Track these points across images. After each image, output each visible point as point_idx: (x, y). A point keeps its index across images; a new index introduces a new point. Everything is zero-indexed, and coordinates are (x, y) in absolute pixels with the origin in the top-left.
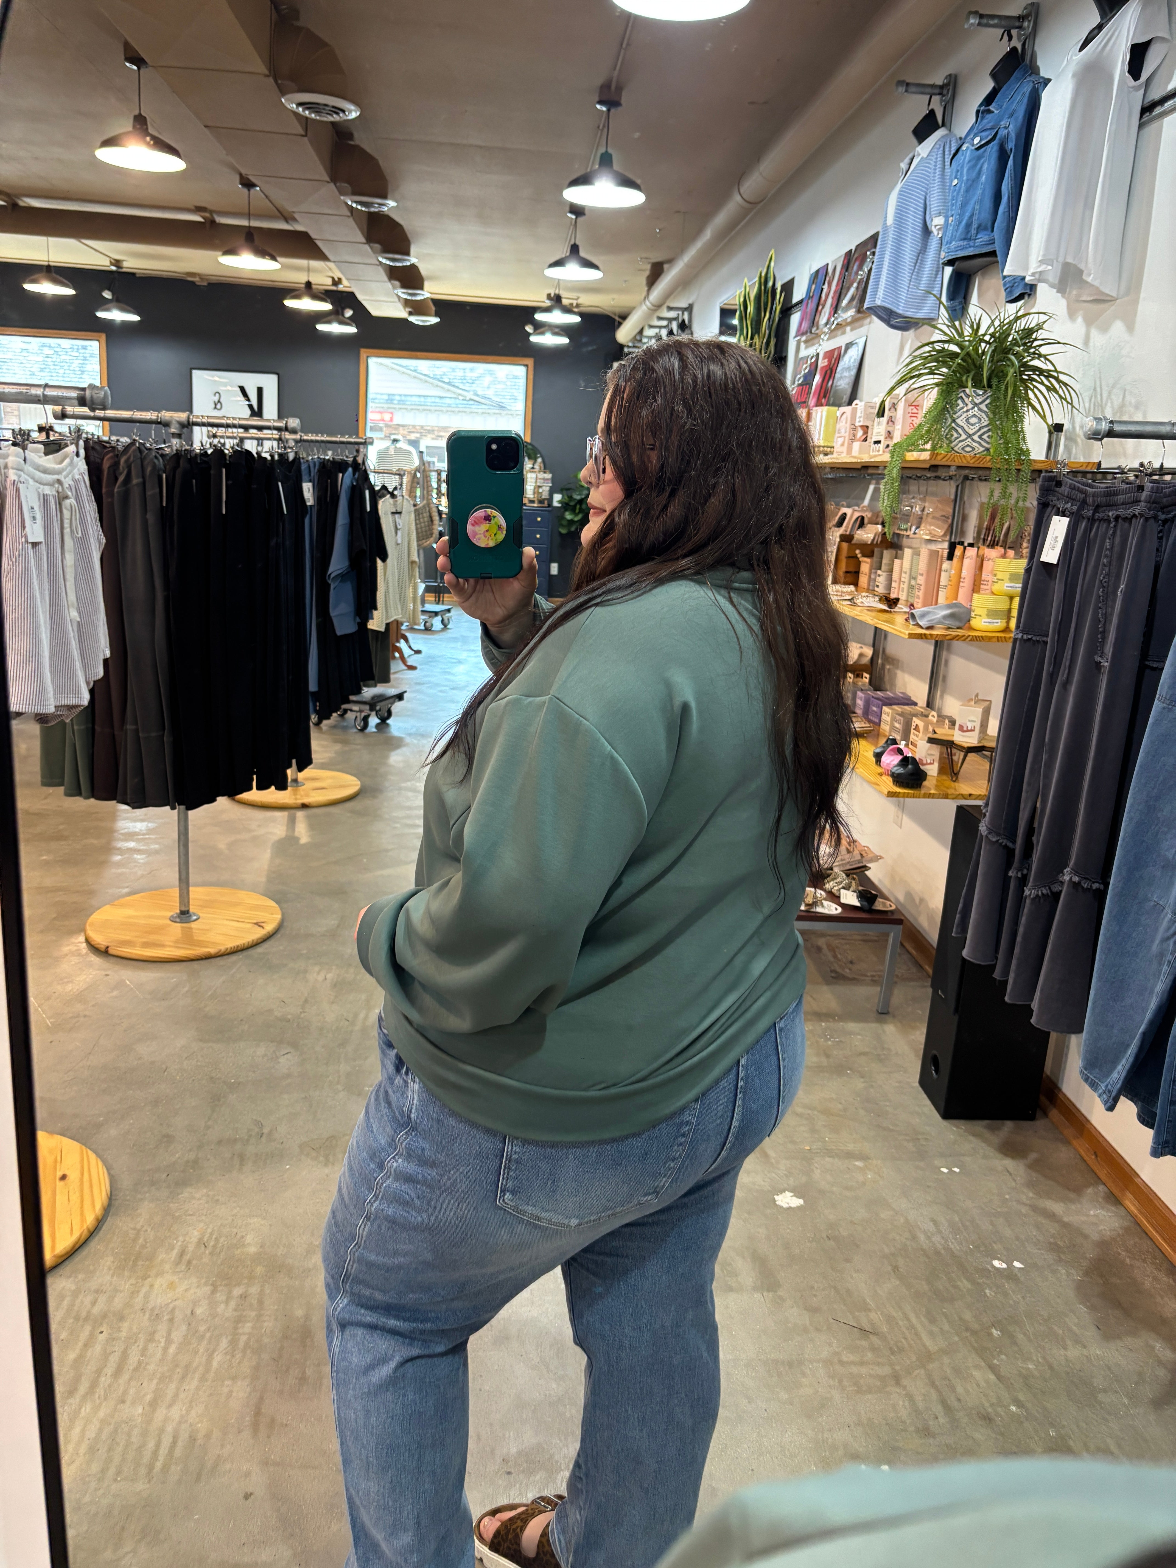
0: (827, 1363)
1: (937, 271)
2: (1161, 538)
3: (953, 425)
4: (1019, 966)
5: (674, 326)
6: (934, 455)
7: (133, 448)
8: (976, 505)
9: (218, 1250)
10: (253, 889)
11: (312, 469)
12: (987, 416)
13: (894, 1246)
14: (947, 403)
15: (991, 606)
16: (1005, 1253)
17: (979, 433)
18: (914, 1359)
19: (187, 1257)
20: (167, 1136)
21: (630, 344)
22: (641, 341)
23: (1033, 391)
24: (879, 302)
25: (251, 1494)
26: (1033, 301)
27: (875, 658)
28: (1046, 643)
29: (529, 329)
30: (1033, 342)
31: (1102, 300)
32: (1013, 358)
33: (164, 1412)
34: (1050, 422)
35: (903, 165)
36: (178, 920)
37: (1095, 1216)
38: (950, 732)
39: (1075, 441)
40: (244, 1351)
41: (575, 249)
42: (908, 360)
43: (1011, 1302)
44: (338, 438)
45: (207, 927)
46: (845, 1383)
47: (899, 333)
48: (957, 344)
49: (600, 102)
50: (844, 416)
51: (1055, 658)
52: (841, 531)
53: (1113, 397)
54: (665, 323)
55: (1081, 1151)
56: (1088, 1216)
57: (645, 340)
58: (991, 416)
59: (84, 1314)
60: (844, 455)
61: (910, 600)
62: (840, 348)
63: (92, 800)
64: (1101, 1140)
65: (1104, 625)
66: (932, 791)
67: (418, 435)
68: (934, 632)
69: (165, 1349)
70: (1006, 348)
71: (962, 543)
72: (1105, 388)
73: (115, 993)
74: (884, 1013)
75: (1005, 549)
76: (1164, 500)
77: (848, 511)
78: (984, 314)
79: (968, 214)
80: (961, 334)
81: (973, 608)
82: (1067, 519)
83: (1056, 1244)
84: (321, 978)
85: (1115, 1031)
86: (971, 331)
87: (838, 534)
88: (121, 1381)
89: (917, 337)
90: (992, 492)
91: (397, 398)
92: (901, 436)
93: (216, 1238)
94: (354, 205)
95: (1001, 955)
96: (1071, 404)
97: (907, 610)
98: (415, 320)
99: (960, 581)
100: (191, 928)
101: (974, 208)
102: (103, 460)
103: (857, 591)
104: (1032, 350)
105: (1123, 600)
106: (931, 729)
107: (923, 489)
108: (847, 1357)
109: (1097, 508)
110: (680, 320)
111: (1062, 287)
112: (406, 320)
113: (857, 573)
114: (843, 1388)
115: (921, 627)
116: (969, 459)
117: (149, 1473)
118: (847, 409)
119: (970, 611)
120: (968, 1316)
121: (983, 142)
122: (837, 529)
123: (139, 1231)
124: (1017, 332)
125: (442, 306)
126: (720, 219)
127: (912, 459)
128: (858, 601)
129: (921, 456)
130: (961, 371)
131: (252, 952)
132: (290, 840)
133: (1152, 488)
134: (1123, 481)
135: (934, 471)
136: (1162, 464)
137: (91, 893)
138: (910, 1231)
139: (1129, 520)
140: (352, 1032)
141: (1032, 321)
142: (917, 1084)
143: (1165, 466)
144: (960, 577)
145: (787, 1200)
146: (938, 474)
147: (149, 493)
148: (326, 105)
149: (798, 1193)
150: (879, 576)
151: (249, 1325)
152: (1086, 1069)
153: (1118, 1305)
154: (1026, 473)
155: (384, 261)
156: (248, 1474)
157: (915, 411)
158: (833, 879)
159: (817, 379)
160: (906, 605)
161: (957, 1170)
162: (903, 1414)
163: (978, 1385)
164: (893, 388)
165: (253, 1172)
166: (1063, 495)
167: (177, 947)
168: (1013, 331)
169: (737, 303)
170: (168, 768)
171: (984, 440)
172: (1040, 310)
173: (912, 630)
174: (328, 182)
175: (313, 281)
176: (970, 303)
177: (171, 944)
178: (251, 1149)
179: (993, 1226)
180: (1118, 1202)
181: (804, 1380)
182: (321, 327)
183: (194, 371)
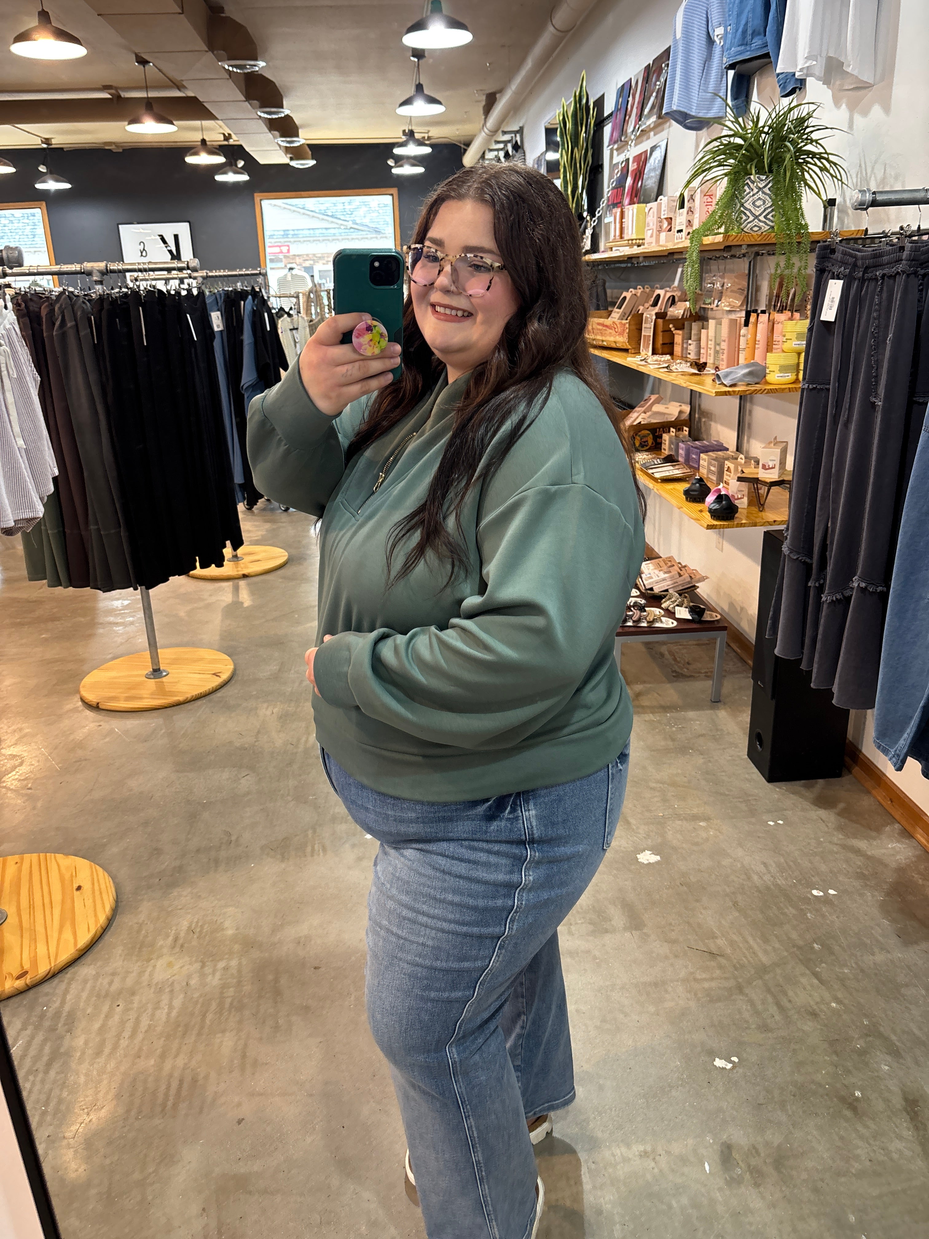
0: (685, 981)
1: (722, 76)
2: (921, 291)
3: (742, 209)
4: (820, 657)
5: (510, 148)
6: (726, 237)
7: (64, 296)
8: (767, 277)
9: (203, 934)
10: (210, 646)
11: (219, 300)
12: (770, 197)
13: (734, 886)
14: (735, 190)
15: (782, 362)
16: (822, 884)
17: (764, 214)
18: (753, 972)
19: (181, 942)
20: (156, 849)
23: (808, 172)
24: (674, 108)
25: (243, 1119)
26: (803, 94)
27: (692, 413)
28: (828, 390)
29: (391, 162)
30: (805, 129)
31: (862, 87)
32: (788, 144)
33: (172, 1061)
34: (824, 198)
36: (152, 677)
37: (893, 848)
38: (755, 470)
39: (847, 214)
40: (230, 1011)
41: (419, 88)
42: (701, 155)
43: (828, 921)
44: (243, 272)
45: (177, 680)
46: (700, 995)
47: (693, 133)
48: (741, 137)
50: (652, 211)
51: (836, 402)
52: (657, 309)
53: (875, 171)
54: (501, 146)
55: (879, 798)
56: (887, 849)
58: (774, 197)
59: (103, 993)
60: (654, 244)
61: (716, 363)
62: (646, 151)
63: (71, 588)
64: (895, 789)
65: (877, 370)
66: (744, 521)
67: (312, 262)
68: (737, 389)
69: (168, 1014)
70: (782, 136)
71: (755, 311)
72: (868, 164)
73: (107, 740)
74: (716, 701)
75: (791, 312)
76: (923, 257)
77: (661, 292)
78: (762, 108)
79: (743, 22)
80: (744, 128)
81: (767, 365)
82: (842, 281)
83: (862, 873)
84: (269, 712)
85: (901, 707)
86: (752, 125)
87: (654, 313)
88: (135, 1042)
89: (708, 135)
90: (778, 264)
91: (291, 232)
92: (699, 223)
93: (201, 926)
94: (231, 69)
95: (806, 651)
96: (841, 180)
97: (713, 372)
98: (295, 164)
99: (755, 344)
100: (163, 682)
101: (748, 17)
102: (40, 308)
103: (673, 359)
104: (805, 137)
105: (891, 347)
106: (740, 469)
107: (722, 267)
108: (700, 975)
109: (866, 269)
110: (514, 142)
111: (827, 81)
112: (288, 165)
113: (672, 344)
114: (698, 1000)
115: (726, 386)
116: (756, 237)
117: (163, 1110)
118: (653, 205)
119: (765, 368)
120: (794, 935)
122: (652, 308)
123: (141, 924)
124: (792, 122)
125: (317, 150)
126: (538, 50)
127: (709, 243)
128: (673, 368)
129: (715, 239)
130: (745, 160)
131: (213, 696)
132: (237, 604)
133: (912, 247)
134: (887, 244)
135: (729, 251)
136: (919, 226)
137: (82, 661)
138: (746, 874)
139: (893, 277)
140: (296, 753)
141: (804, 111)
142: (747, 757)
143: (922, 228)
144: (755, 340)
145: (647, 857)
146: (732, 253)
147: (82, 334)
149: (655, 850)
150: (690, 344)
151: (232, 989)
152: (878, 739)
153: (914, 917)
154: (806, 245)
155: (262, 115)
156: (239, 1105)
157: (709, 200)
158: (669, 599)
159: (629, 181)
160: (712, 369)
161: (781, 822)
162: (746, 1015)
163: (805, 989)
164: (689, 182)
165: (226, 871)
166: (837, 261)
167: (152, 698)
168: (788, 121)
169: (558, 122)
170: (127, 556)
171: (769, 219)
172: (810, 101)
173: (718, 389)
174: (207, 51)
175: (207, 139)
176: (751, 101)
177: (148, 696)
178: (223, 854)
179: (812, 863)
180: (911, 836)
181: (667, 996)
182: (219, 178)
183: (120, 226)
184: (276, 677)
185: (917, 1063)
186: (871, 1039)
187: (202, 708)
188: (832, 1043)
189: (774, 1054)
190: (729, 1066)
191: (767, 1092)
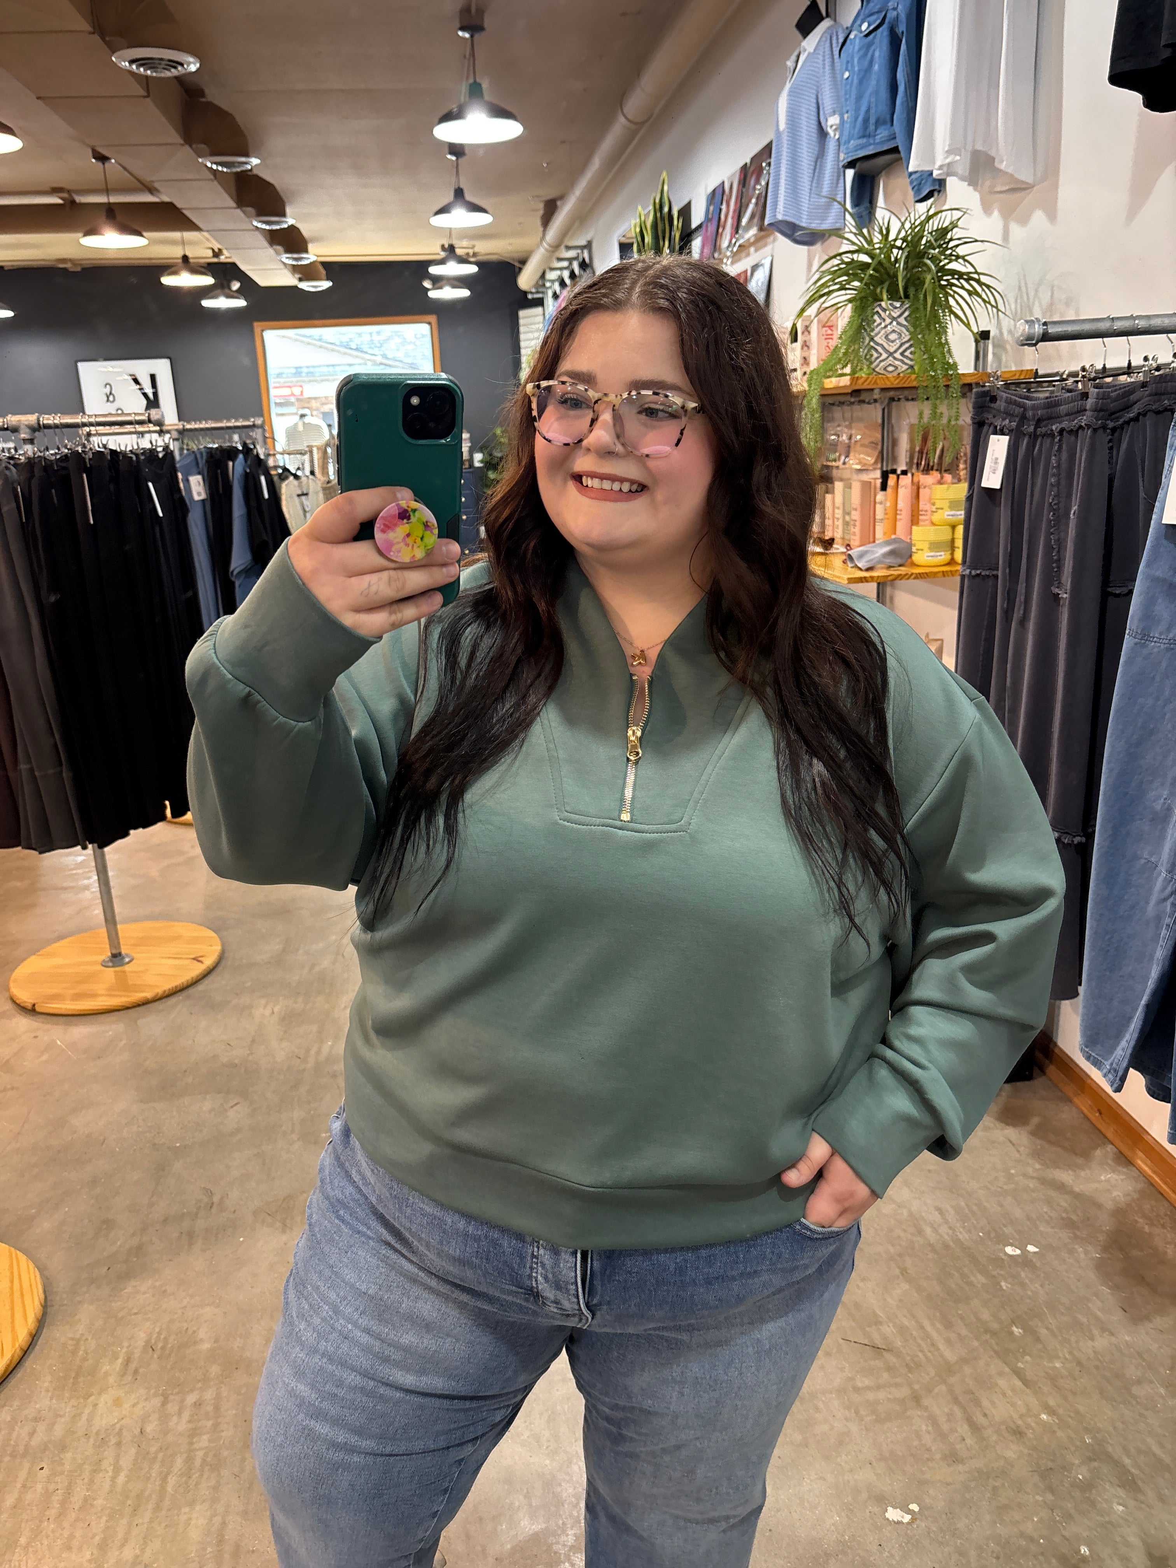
0: (841, 1391)
1: (839, 176)
2: (1111, 448)
3: (872, 344)
5: (576, 266)
6: (854, 380)
8: (906, 428)
9: (167, 1352)
10: (190, 919)
11: (199, 460)
12: (908, 330)
13: (900, 1245)
14: (863, 320)
15: (933, 538)
16: (1017, 1237)
17: (901, 350)
18: (932, 1373)
19: (133, 1366)
20: (107, 1221)
21: (534, 290)
22: (544, 285)
23: (953, 297)
24: (780, 217)
26: (943, 198)
28: (996, 577)
29: (427, 284)
30: (948, 243)
31: (1019, 188)
32: (928, 262)
33: (117, 1553)
34: (975, 330)
35: (790, 63)
36: (110, 964)
37: (1108, 1181)
39: (1005, 350)
40: (202, 1471)
41: (459, 193)
42: (817, 276)
43: (1029, 1293)
44: (232, 423)
45: (142, 969)
46: (863, 1412)
47: (805, 248)
48: (867, 253)
49: (462, 29)
51: (1008, 592)
53: (1040, 294)
54: (565, 264)
55: (1083, 1108)
56: (1100, 1182)
57: (548, 284)
58: (912, 329)
59: (21, 1449)
61: (846, 538)
62: (746, 272)
64: (1104, 1096)
65: (1058, 552)
68: (875, 574)
69: (113, 1479)
70: (920, 252)
71: (894, 471)
72: (1031, 286)
73: (45, 1057)
75: (941, 473)
76: (1112, 406)
78: (893, 217)
79: (864, 108)
80: (870, 242)
81: (913, 542)
82: (1007, 438)
83: (1070, 1219)
84: (267, 1012)
85: (1115, 1003)
86: (880, 237)
88: (65, 1524)
89: (824, 251)
90: (921, 414)
91: (305, 370)
92: (818, 361)
93: (165, 1338)
94: (214, 167)
96: (997, 307)
97: (844, 550)
98: (305, 286)
99: (896, 514)
100: (124, 972)
101: (869, 102)
104: (949, 252)
105: (1077, 523)
107: (848, 415)
108: (862, 1381)
109: (1039, 422)
110: (581, 259)
111: (973, 180)
112: (296, 287)
114: (861, 1419)
115: (860, 569)
116: (892, 379)
119: (910, 545)
120: (985, 1315)
121: (872, 28)
123: (78, 1341)
124: (931, 233)
125: (332, 269)
126: (608, 144)
127: (832, 386)
129: (840, 381)
130: (874, 282)
131: (191, 991)
133: (1098, 393)
134: (1063, 389)
135: (856, 396)
136: (1104, 364)
137: (16, 943)
138: (915, 1226)
139: (1074, 432)
140: (304, 1071)
141: (945, 220)
143: (1107, 366)
144: (896, 510)
146: (862, 398)
147: (5, 508)
148: (161, 59)
151: (205, 1437)
152: (1087, 1047)
153: (1142, 1280)
154: (955, 390)
155: (260, 225)
157: (829, 332)
160: (842, 545)
162: (928, 1440)
163: (1004, 1395)
164: (803, 310)
165: (203, 1250)
166: (999, 411)
167: (110, 995)
168: (926, 233)
169: (634, 235)
170: (72, 805)
171: (907, 357)
172: (953, 207)
173: (850, 574)
174: (182, 145)
175: (189, 254)
176: (876, 206)
177: (104, 992)
178: (200, 1224)
179: (1001, 1206)
180: (1129, 1162)
181: (817, 1415)
182: (206, 303)
183: (80, 364)
184: (278, 961)
185: (1161, 1499)
186: (1096, 1464)
187: (179, 1008)
188: (1045, 1474)
189: (968, 1496)
190: (907, 1518)
191: (961, 1554)
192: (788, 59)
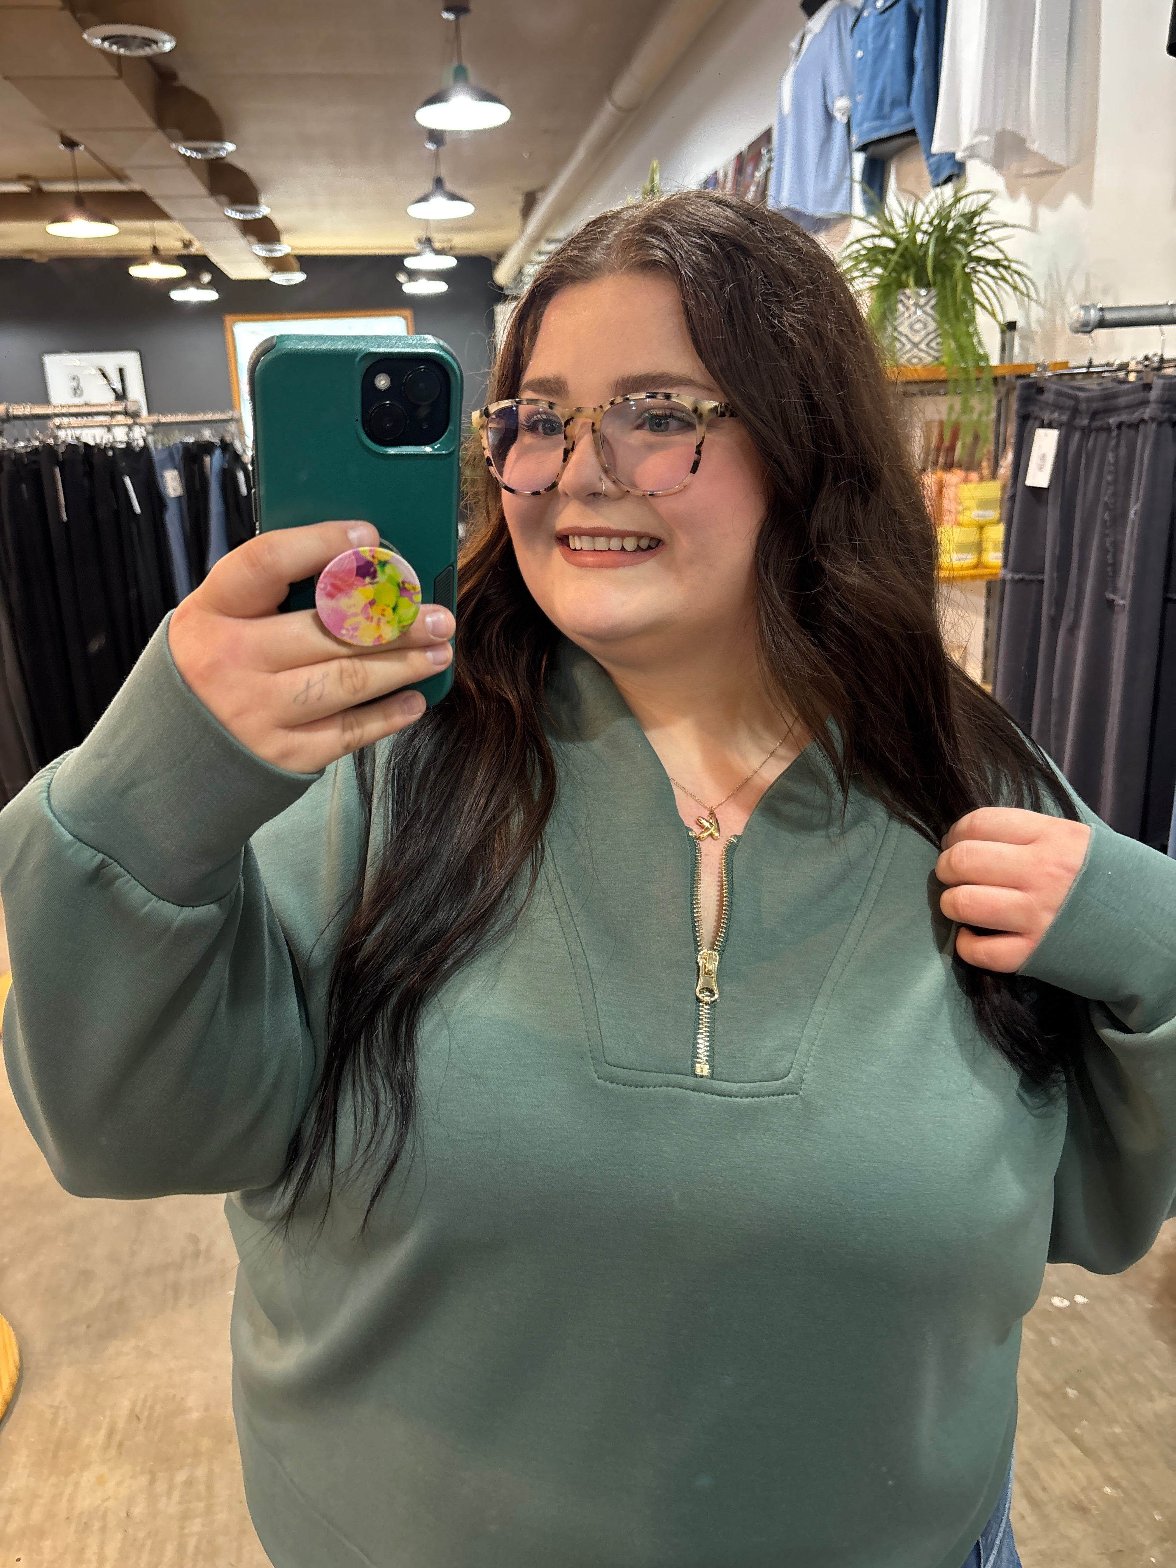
1: (846, 161)
3: (896, 334)
9: (154, 1422)
11: (175, 455)
12: (934, 319)
14: (885, 309)
15: (959, 539)
16: (1065, 1286)
17: (926, 341)
19: (117, 1438)
20: (83, 1272)
21: (510, 285)
22: (521, 280)
23: (978, 284)
24: (784, 204)
26: (965, 182)
28: (1042, 581)
29: (402, 278)
30: (977, 227)
31: (1051, 170)
32: (957, 246)
34: (1002, 321)
35: (794, 45)
39: (1032, 339)
41: (439, 183)
43: (1081, 1349)
44: (209, 416)
48: (890, 237)
49: (448, 9)
51: (1055, 599)
58: (938, 318)
65: (1115, 554)
70: (949, 235)
75: (964, 471)
79: (877, 90)
82: (1056, 432)
86: (905, 222)
90: (951, 407)
93: (151, 1406)
94: (189, 153)
96: (1028, 295)
98: (280, 279)
101: (885, 82)
104: (976, 237)
105: (1139, 524)
109: (1094, 415)
111: (998, 162)
112: (268, 281)
116: (919, 371)
120: (1037, 1375)
121: (887, 5)
123: (57, 1409)
124: (957, 218)
125: (306, 262)
126: (594, 133)
130: (898, 268)
133: (1164, 384)
139: (1134, 426)
141: (967, 205)
148: (134, 37)
151: (198, 1521)
154: (985, 383)
155: (233, 215)
163: (1062, 1465)
166: (1047, 404)
168: (951, 218)
171: (932, 348)
172: (978, 190)
174: (154, 129)
175: (160, 244)
176: (887, 192)
178: (186, 1275)
182: (175, 295)
183: (45, 357)
188: (1114, 1557)
192: (792, 38)
